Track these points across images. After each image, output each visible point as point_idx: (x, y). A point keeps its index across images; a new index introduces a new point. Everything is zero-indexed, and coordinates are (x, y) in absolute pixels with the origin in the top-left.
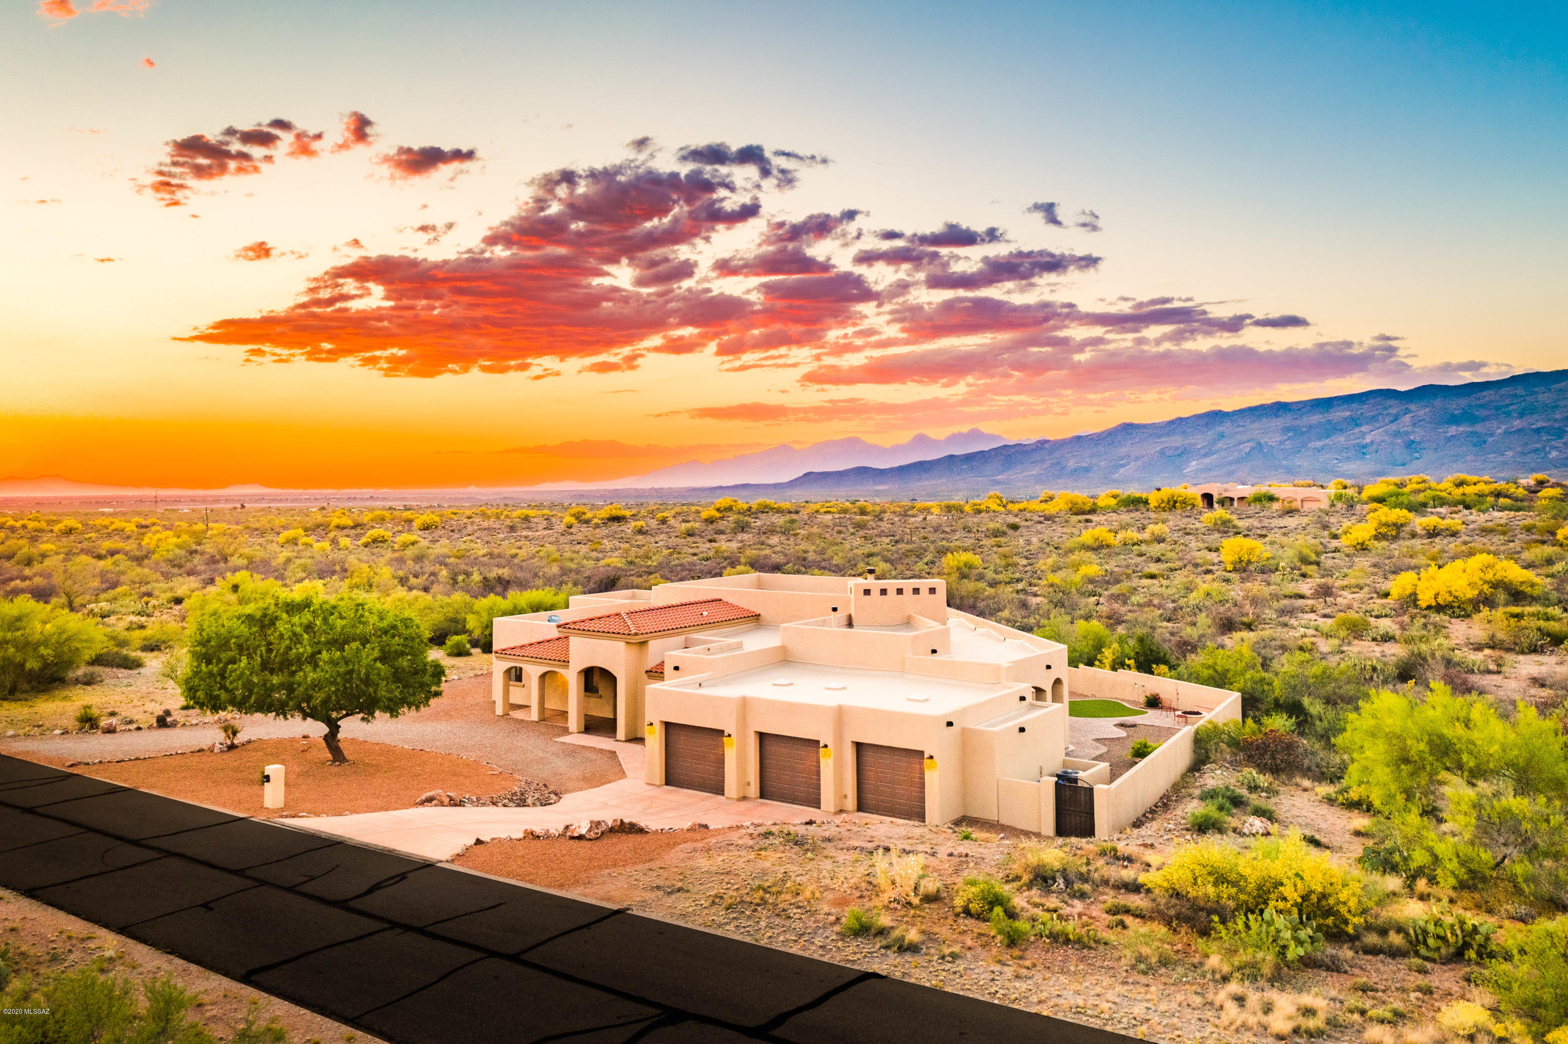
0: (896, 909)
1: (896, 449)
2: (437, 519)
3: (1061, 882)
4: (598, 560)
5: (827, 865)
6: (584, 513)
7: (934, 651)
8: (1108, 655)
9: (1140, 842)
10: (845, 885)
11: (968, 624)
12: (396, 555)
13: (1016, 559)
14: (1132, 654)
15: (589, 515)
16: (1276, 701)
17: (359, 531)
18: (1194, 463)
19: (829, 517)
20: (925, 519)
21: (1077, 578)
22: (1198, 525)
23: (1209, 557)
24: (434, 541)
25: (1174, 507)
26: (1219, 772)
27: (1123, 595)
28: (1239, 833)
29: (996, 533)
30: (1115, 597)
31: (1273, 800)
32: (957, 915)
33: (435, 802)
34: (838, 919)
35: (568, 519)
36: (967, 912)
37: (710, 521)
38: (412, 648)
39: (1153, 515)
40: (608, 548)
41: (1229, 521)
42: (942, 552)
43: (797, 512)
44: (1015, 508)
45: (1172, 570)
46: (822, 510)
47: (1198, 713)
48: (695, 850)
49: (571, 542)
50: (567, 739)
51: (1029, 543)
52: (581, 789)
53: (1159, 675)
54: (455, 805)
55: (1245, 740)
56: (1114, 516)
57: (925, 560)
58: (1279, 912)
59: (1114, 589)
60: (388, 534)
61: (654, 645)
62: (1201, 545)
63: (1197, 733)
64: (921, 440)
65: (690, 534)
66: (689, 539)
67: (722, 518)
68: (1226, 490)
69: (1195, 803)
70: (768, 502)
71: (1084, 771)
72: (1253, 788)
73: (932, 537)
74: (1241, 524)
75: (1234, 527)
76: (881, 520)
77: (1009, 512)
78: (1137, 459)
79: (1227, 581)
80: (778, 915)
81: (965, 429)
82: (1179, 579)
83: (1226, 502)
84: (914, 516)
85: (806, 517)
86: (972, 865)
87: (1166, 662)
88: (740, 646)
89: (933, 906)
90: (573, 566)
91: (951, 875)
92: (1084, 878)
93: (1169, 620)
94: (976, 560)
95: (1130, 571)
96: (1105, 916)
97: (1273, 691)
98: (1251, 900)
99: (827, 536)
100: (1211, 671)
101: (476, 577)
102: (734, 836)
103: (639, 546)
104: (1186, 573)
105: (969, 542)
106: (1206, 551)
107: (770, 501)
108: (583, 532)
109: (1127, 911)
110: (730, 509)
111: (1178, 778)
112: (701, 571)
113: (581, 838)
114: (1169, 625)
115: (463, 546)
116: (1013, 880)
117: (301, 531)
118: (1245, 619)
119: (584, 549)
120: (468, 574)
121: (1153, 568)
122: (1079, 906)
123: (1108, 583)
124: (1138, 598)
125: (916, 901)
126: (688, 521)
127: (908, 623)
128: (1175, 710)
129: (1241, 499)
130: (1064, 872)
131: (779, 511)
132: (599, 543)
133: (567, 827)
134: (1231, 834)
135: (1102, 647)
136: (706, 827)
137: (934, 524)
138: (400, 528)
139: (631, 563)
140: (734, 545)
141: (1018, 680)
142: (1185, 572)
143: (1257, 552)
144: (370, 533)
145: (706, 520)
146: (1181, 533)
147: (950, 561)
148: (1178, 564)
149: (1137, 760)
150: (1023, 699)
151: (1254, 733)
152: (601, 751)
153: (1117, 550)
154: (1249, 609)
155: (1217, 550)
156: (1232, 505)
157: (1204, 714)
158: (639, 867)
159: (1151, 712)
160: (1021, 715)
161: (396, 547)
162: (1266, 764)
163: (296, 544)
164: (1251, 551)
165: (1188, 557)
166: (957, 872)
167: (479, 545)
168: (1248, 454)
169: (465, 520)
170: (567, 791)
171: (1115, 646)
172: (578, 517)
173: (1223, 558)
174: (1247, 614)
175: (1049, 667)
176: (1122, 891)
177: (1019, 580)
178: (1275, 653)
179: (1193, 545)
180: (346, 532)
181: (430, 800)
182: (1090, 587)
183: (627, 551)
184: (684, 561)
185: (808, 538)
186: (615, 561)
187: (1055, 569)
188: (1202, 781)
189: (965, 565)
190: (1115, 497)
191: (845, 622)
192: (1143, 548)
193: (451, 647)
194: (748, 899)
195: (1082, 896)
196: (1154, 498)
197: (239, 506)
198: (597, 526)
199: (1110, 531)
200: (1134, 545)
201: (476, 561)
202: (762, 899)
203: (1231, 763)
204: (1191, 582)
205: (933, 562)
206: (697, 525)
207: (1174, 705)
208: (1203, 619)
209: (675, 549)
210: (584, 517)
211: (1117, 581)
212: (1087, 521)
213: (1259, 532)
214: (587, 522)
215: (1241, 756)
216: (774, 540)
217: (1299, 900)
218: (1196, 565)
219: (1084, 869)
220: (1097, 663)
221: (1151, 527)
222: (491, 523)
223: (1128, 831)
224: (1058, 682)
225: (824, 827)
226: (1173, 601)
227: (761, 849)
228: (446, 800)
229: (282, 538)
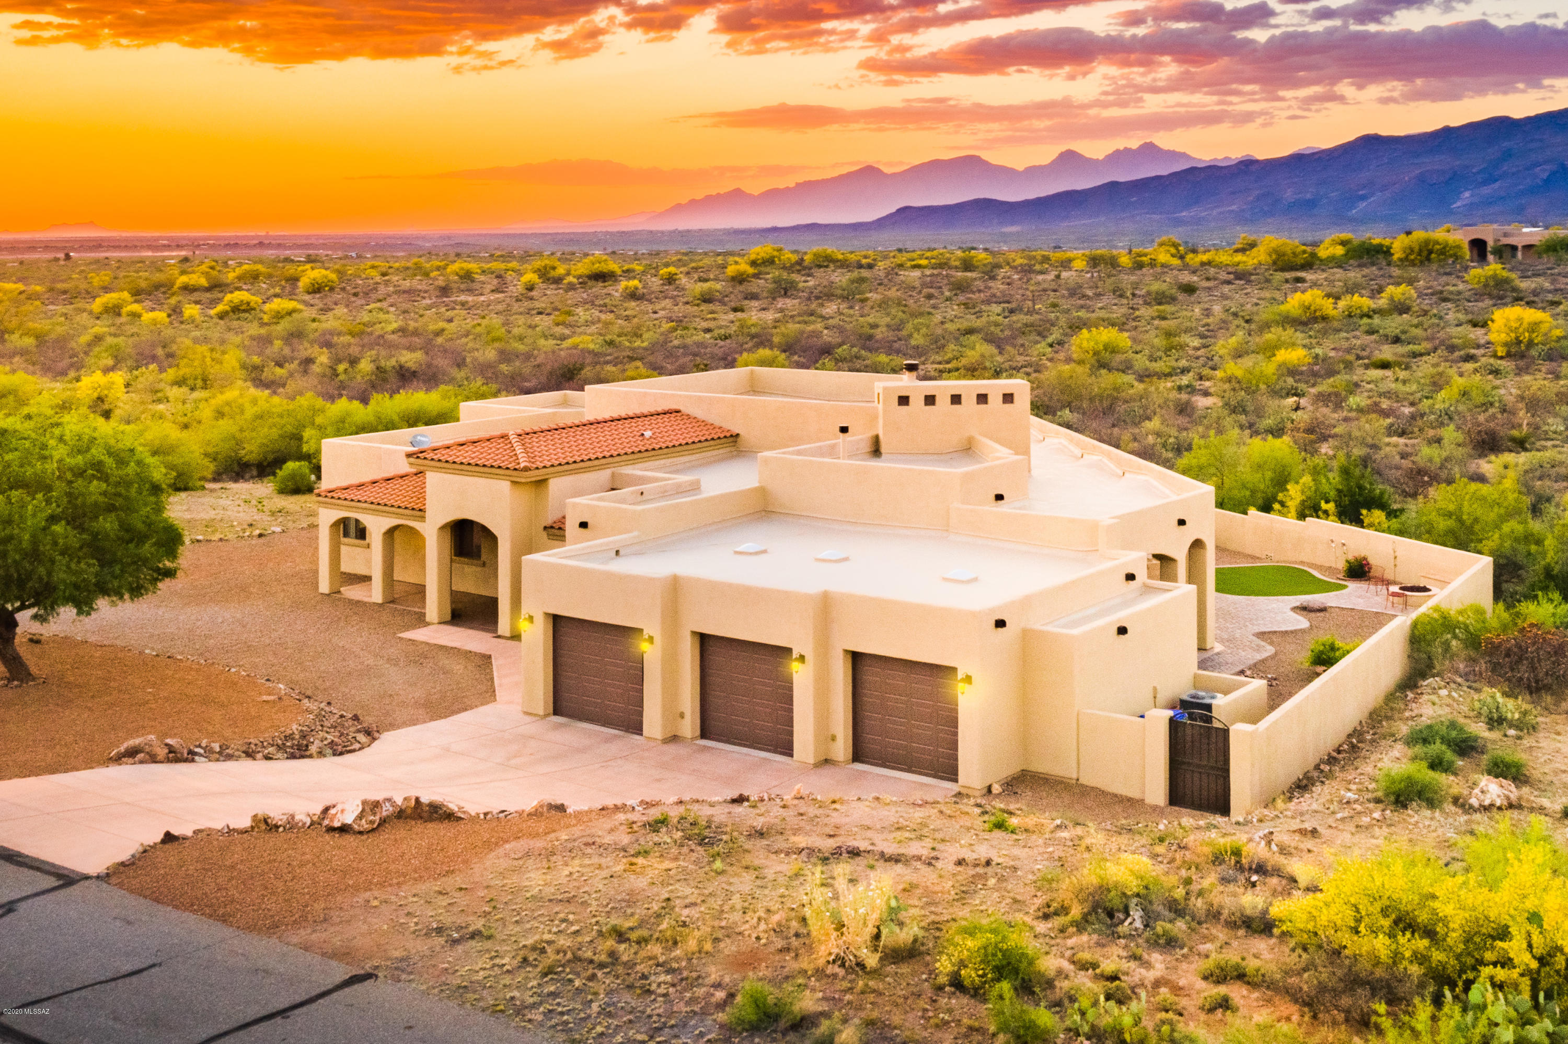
0: (835, 976)
1: (1033, 172)
2: (333, 276)
3: (1136, 914)
4: (563, 338)
5: (744, 883)
6: (554, 268)
7: (999, 497)
8: (1295, 494)
9: (1296, 825)
10: (763, 926)
11: (1072, 448)
12: (263, 331)
13: (1185, 338)
14: (1333, 494)
15: (561, 271)
16: (1548, 573)
17: (216, 294)
18: (1467, 194)
19: (917, 273)
20: (1058, 277)
21: (1269, 368)
22: (1461, 287)
23: (1472, 336)
24: (325, 310)
25: (1428, 259)
26: (1444, 692)
27: (1337, 395)
28: (1463, 806)
29: (1161, 299)
30: (1323, 398)
31: (1527, 742)
32: (940, 988)
33: (141, 756)
34: (732, 996)
35: (530, 277)
36: (957, 984)
37: (740, 279)
38: (127, 498)
39: (1396, 272)
40: (582, 320)
41: (1507, 281)
42: (1076, 327)
43: (870, 266)
44: (1194, 260)
45: (1415, 355)
46: (909, 264)
47: (1425, 589)
48: (528, 855)
49: (528, 312)
50: (419, 635)
51: (1208, 312)
52: (413, 722)
53: (1370, 526)
54: (177, 760)
55: (1489, 641)
56: (1339, 273)
57: (1050, 340)
58: (1499, 986)
59: (1325, 386)
60: (255, 299)
61: (557, 485)
62: (1462, 317)
63: (1415, 625)
64: (1069, 159)
65: (707, 299)
66: (704, 307)
67: (756, 276)
68: (1506, 235)
69: (1399, 750)
70: (829, 251)
71: (1226, 693)
72: (1496, 721)
73: (1065, 304)
74: (1524, 285)
75: (1514, 289)
76: (993, 278)
77: (1186, 267)
78: (1384, 188)
79: (1496, 372)
80: (630, 987)
81: (1134, 144)
82: (1425, 368)
83: (1506, 252)
84: (1041, 272)
85: (882, 274)
86: (992, 882)
87: (1382, 506)
88: (695, 487)
89: (905, 969)
90: (521, 347)
91: (951, 903)
92: (1177, 909)
93: (1402, 434)
94: (1123, 339)
95: (1351, 358)
96: (1201, 984)
97: (1544, 554)
98: (1453, 962)
99: (911, 302)
100: (1451, 523)
101: (365, 366)
102: (601, 830)
103: (627, 318)
104: (1435, 360)
105: (1118, 312)
106: (1469, 327)
107: (830, 249)
108: (548, 295)
109: (1241, 976)
110: (770, 262)
111: (1380, 700)
112: (713, 357)
113: (344, 829)
114: (1402, 441)
115: (366, 318)
116: (1056, 913)
117: (126, 295)
118: (1515, 433)
119: (544, 322)
120: (354, 362)
121: (1387, 352)
122: (1159, 963)
123: (1315, 374)
124: (1358, 399)
125: (872, 961)
126: (706, 280)
127: (968, 449)
128: (1388, 583)
129: (1528, 247)
130: (1144, 898)
131: (843, 264)
132: (569, 313)
133: (326, 810)
134: (1449, 807)
135: (1286, 482)
136: (561, 808)
137: (1072, 284)
138: (277, 290)
139: (611, 343)
140: (770, 316)
141: (1128, 545)
142: (1432, 359)
143: (1544, 328)
144: (229, 297)
145: (733, 279)
146: (1434, 298)
147: (1086, 340)
148: (1425, 346)
149: (1319, 669)
150: (1130, 577)
151: (1505, 628)
152: (467, 655)
153: (1336, 324)
154: (1524, 417)
155: (1484, 325)
156: (1514, 256)
157: (1435, 590)
158: (422, 888)
159: (1353, 586)
160: (1126, 604)
161: (266, 318)
162: (1521, 679)
163: (119, 315)
164: (1534, 327)
165: (1441, 335)
166: (963, 896)
167: (391, 317)
168: (1547, 181)
169: (378, 279)
170: (392, 726)
171: (1307, 479)
172: (544, 274)
173: (1493, 337)
174: (1520, 425)
175: (1182, 522)
176: (1241, 932)
177: (1184, 371)
178: (1556, 486)
179: (1451, 316)
180: (196, 296)
181: (132, 753)
182: (1290, 381)
183: (607, 324)
184: (689, 341)
185: (883, 305)
186: (587, 340)
187: (1238, 355)
188: (1415, 708)
189: (1106, 347)
190: (1343, 243)
191: (867, 447)
192: (1377, 320)
193: (285, 480)
194: (589, 954)
195: (1170, 943)
196: (1399, 245)
197: (61, 255)
198: (571, 287)
199: (1328, 296)
200: (1362, 317)
201: (380, 341)
202: (612, 954)
203: (1466, 676)
204: (1441, 374)
205: (1060, 343)
206: (718, 286)
207: (1389, 575)
208: (1450, 433)
209: (680, 323)
210: (553, 274)
211: (1331, 373)
212: (1299, 280)
213: (1550, 297)
214: (558, 281)
215: (1482, 666)
216: (831, 308)
217: (1534, 965)
218: (1452, 348)
219: (1179, 893)
220: (1276, 506)
221: (1391, 289)
222: (415, 282)
223: (1280, 803)
224: (1197, 544)
225: (762, 808)
226: (1412, 404)
227: (638, 854)
228: (162, 752)
229: (97, 305)
